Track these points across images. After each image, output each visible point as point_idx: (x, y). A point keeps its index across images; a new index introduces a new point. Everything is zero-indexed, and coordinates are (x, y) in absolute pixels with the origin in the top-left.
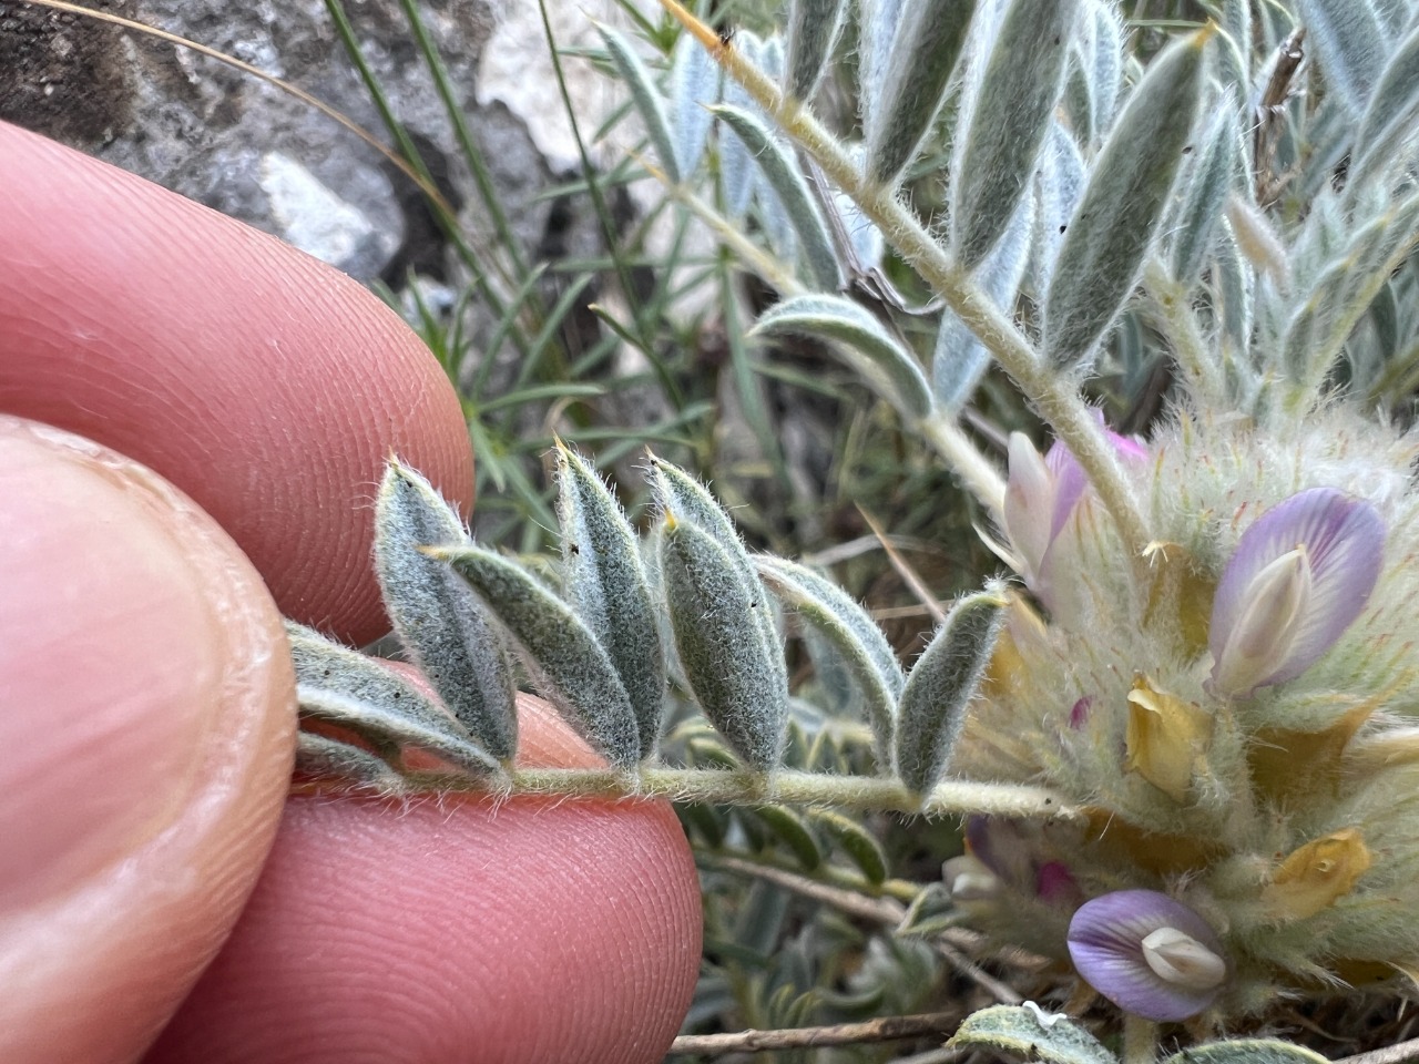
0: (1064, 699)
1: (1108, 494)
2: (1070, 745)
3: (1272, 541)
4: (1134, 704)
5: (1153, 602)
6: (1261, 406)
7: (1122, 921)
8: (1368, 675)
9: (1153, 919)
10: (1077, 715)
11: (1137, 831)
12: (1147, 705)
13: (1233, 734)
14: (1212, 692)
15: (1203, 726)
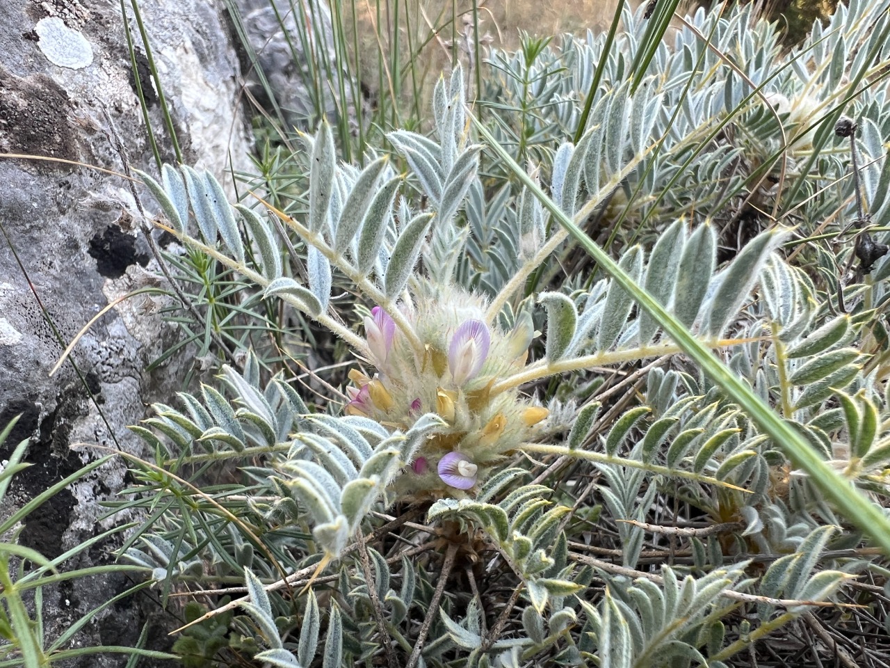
3: (461, 339)
4: (440, 396)
5: (425, 363)
7: (450, 464)
8: (489, 370)
9: (457, 460)
11: (444, 436)
12: (444, 395)
13: (462, 396)
14: (453, 386)
15: (456, 397)
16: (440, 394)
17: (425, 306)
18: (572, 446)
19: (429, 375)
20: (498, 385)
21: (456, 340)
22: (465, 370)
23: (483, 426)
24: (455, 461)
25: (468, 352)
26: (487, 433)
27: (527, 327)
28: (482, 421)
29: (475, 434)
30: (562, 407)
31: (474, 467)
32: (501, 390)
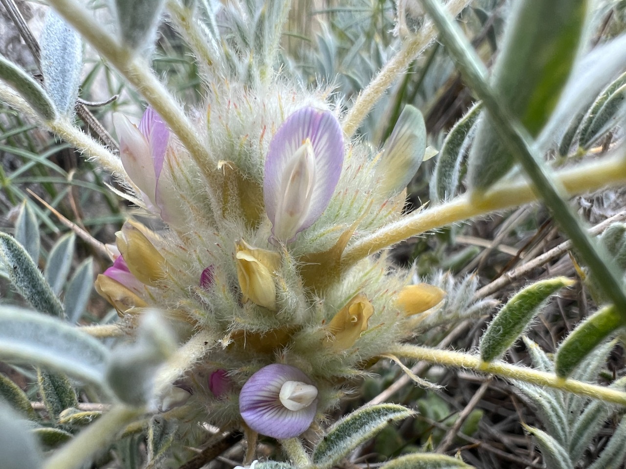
0: (194, 273)
1: (184, 137)
2: (207, 300)
3: (287, 144)
4: (241, 260)
5: (226, 202)
6: (250, 77)
7: (264, 388)
8: (343, 213)
9: (278, 380)
10: (205, 278)
11: (257, 335)
12: (249, 258)
13: (290, 263)
14: (274, 243)
15: (277, 263)
16: (241, 255)
17: (223, 92)
18: (488, 356)
19: (234, 226)
20: (357, 243)
21: (277, 147)
22: (294, 208)
23: (329, 318)
24: (274, 383)
25: (300, 172)
26: (335, 333)
27: (412, 137)
28: (328, 308)
29: (314, 331)
30: (456, 284)
31: (309, 391)
32: (362, 253)
